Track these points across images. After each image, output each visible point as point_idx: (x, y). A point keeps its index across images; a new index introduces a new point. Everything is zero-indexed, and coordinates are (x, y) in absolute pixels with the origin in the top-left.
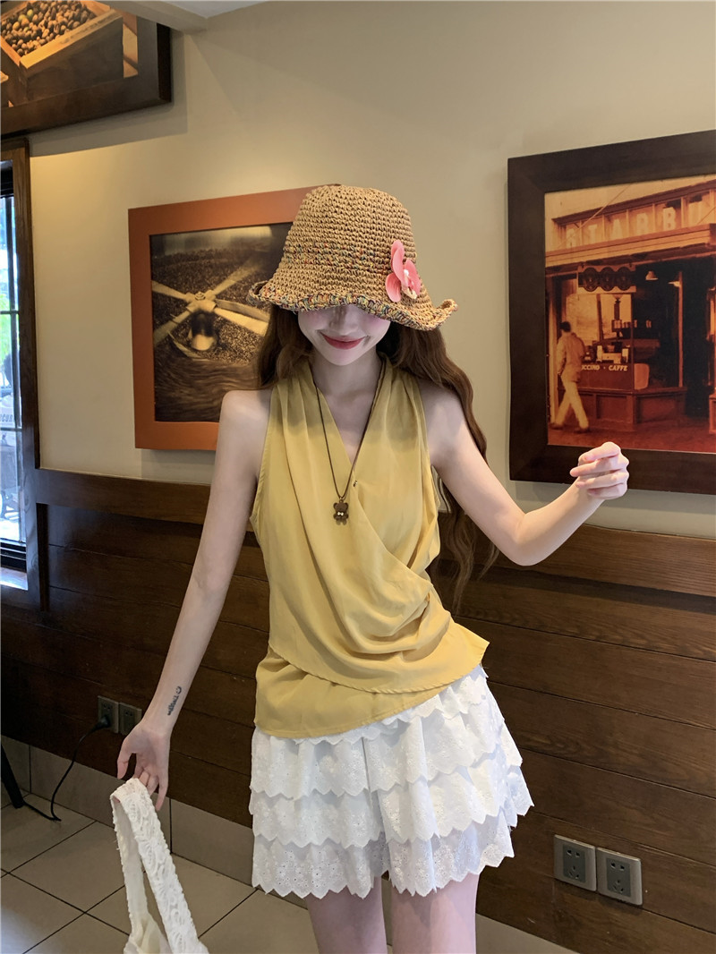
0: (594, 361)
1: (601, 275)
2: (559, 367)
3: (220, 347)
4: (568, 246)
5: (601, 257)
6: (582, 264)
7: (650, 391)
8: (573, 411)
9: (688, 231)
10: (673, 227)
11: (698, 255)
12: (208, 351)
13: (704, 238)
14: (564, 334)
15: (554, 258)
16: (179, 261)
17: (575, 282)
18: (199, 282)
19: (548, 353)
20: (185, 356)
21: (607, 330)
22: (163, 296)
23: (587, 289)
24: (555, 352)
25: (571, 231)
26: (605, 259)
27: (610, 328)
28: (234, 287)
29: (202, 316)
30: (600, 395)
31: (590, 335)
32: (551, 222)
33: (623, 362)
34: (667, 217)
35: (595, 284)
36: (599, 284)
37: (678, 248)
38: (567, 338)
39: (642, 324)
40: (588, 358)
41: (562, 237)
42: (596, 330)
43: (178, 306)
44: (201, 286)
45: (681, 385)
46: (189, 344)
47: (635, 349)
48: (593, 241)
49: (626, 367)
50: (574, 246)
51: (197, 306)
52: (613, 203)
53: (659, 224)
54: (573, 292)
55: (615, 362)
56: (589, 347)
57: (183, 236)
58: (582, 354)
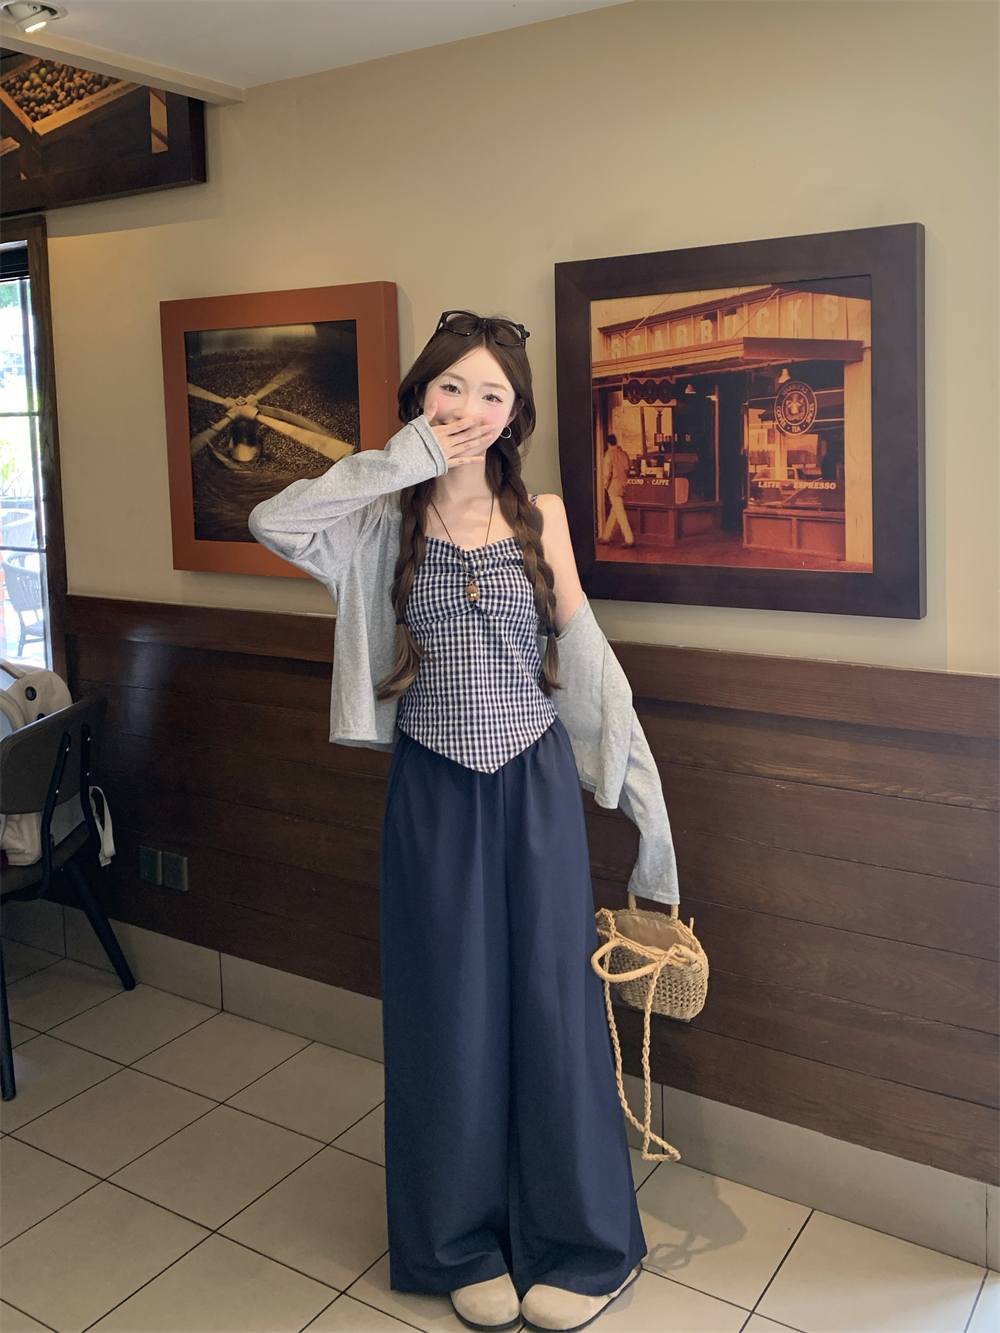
0: (638, 475)
1: (644, 387)
2: (606, 482)
3: (263, 458)
4: (614, 357)
5: (645, 369)
6: (626, 375)
7: (691, 505)
8: (619, 525)
9: (724, 345)
10: (710, 340)
11: (733, 369)
12: (250, 462)
13: (738, 352)
14: (611, 447)
15: (600, 369)
16: (217, 361)
17: (621, 393)
18: (240, 385)
19: (595, 467)
20: (226, 468)
21: (650, 443)
22: (200, 399)
23: (632, 401)
24: (602, 466)
25: (616, 341)
26: (647, 371)
27: (653, 442)
28: (277, 392)
29: (244, 423)
30: (645, 510)
31: (634, 449)
32: (598, 331)
33: (665, 476)
34: (705, 328)
35: (639, 396)
36: (643, 397)
37: (715, 361)
38: (613, 451)
39: (681, 438)
40: (632, 472)
41: (608, 347)
42: (640, 443)
43: (217, 412)
44: (242, 391)
45: (717, 500)
46: (229, 455)
47: (676, 463)
48: (637, 352)
49: (667, 481)
50: (619, 357)
51: (238, 413)
52: (654, 314)
53: (697, 336)
54: (619, 404)
55: (658, 476)
56: (634, 460)
57: (221, 334)
58: (627, 468)
